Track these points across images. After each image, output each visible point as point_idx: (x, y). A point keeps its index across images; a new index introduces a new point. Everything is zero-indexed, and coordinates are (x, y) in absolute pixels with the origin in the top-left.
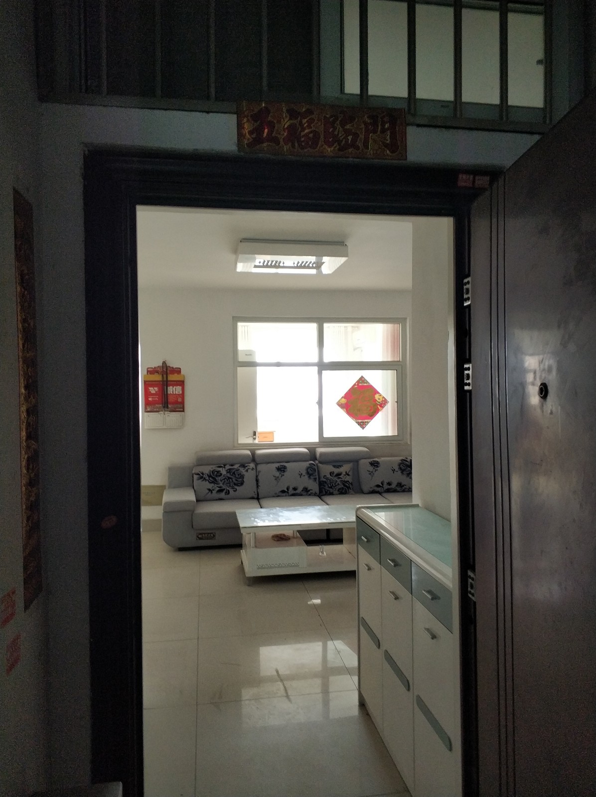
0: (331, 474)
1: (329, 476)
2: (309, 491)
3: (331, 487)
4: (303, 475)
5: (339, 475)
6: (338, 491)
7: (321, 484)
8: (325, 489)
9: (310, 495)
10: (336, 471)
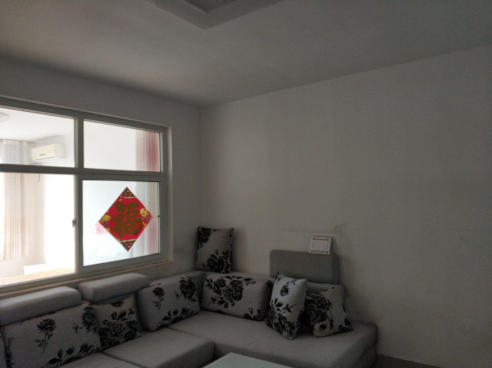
0: (113, 316)
1: (110, 320)
2: (89, 348)
3: (116, 335)
4: (80, 327)
5: (123, 315)
6: (125, 337)
7: (102, 333)
8: (108, 339)
9: (90, 354)
10: (118, 310)
